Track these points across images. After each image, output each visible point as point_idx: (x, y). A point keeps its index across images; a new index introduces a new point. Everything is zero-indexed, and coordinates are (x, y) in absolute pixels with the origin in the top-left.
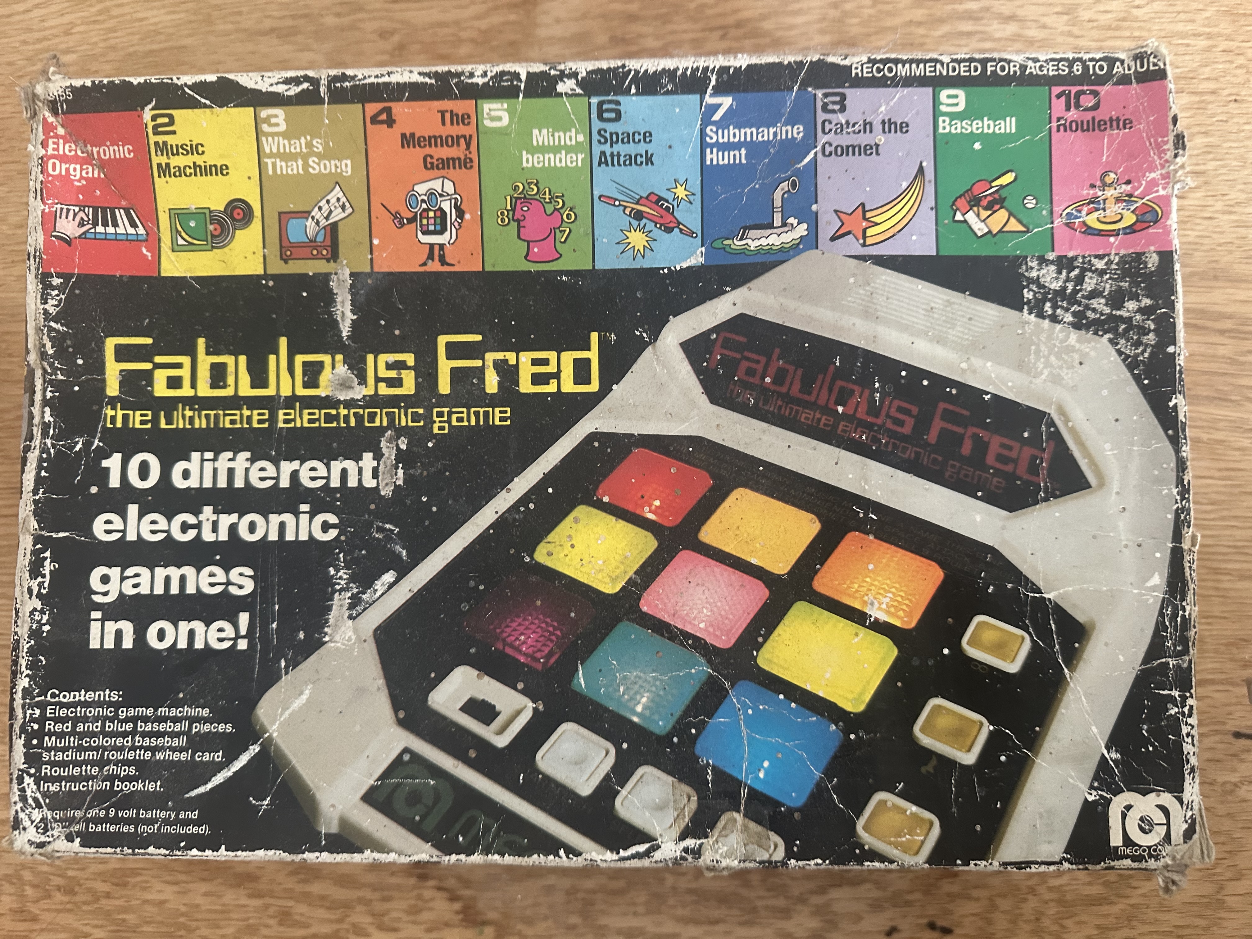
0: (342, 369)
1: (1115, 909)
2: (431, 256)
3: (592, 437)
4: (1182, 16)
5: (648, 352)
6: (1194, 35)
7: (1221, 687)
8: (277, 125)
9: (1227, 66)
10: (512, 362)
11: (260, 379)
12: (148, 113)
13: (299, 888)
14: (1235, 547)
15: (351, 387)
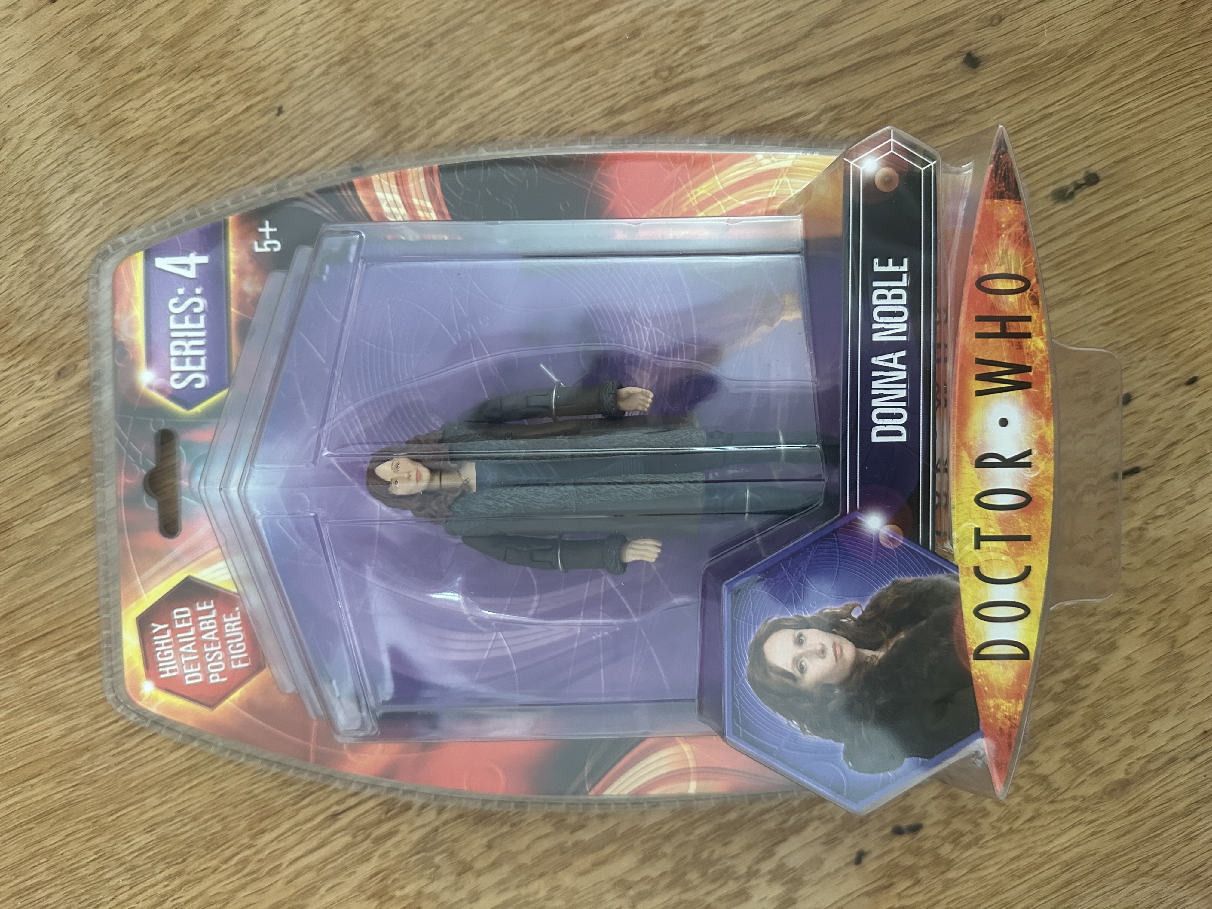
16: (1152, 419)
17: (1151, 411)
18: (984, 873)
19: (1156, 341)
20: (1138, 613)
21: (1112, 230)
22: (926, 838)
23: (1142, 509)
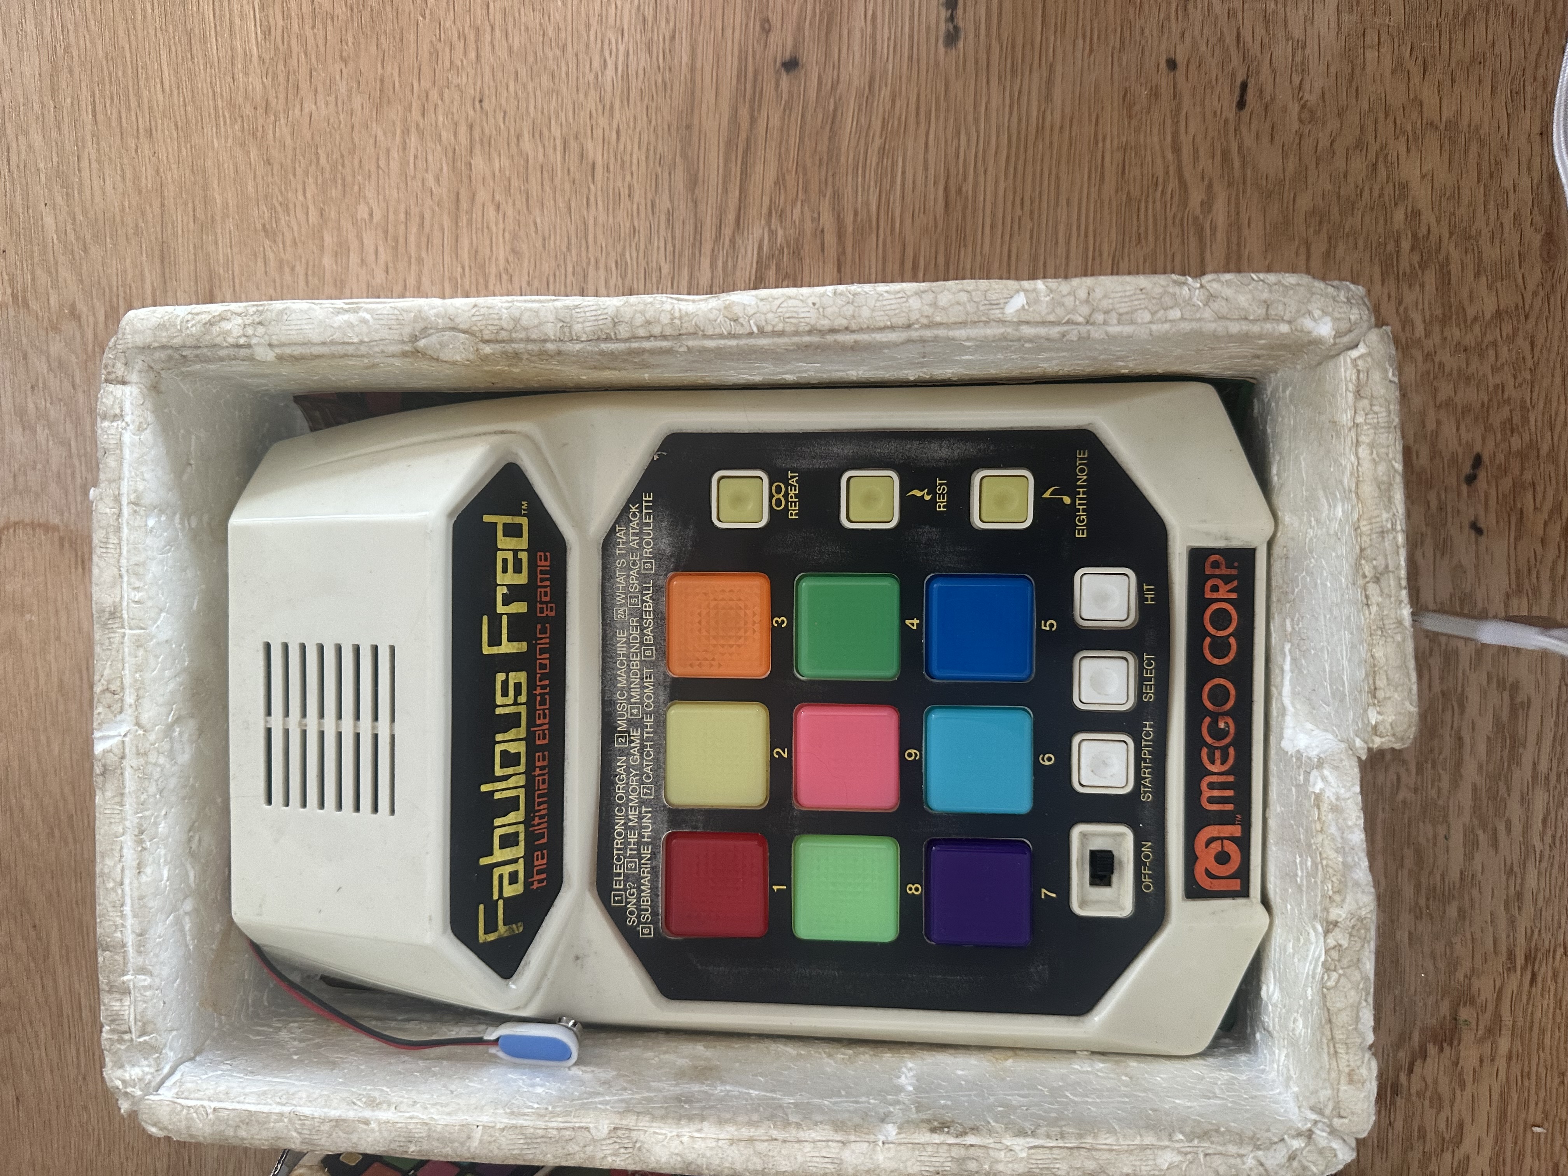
16: (1203, 48)
17: (1194, 45)
18: (1561, 417)
19: (1131, 10)
22: (1494, 456)
23: (1284, 96)
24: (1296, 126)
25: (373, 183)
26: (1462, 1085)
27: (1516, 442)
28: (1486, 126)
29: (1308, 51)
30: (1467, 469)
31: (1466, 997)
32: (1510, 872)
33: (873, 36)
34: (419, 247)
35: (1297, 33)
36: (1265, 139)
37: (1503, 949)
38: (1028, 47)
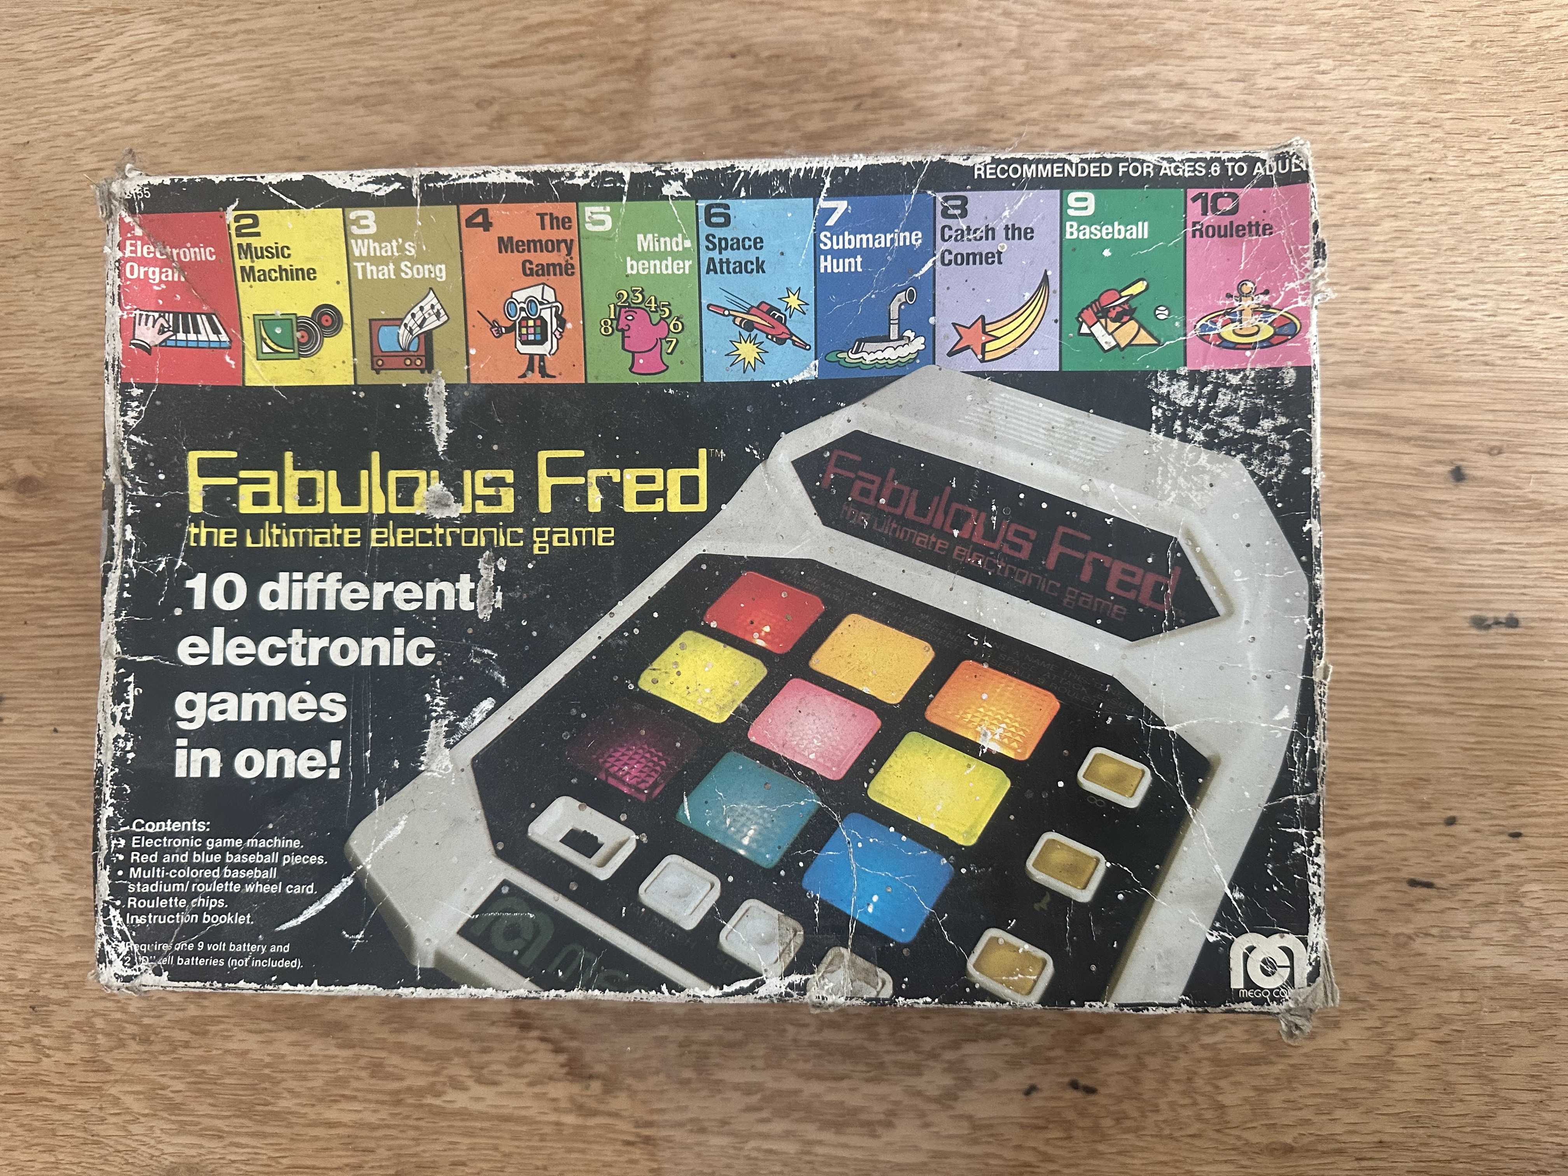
0: (437, 486)
1: (1275, 1069)
2: (531, 368)
3: (700, 559)
4: (1373, 83)
5: (759, 471)
6: (1386, 105)
7: (1397, 831)
8: (367, 227)
9: (1422, 140)
10: (616, 479)
11: (350, 495)
12: (230, 214)
13: (392, 1038)
14: (1414, 677)
15: (447, 505)
16: (1465, 849)
17: (1467, 842)
18: (1129, 1161)
19: (1502, 785)
20: (1372, 1007)
21: (1509, 673)
22: (1095, 1104)
23: (1420, 920)
24: (1393, 930)
25: (1355, 74)
26: (531, 1084)
27: (1107, 1122)
28: (1389, 1095)
29: (1460, 940)
30: (1083, 1082)
31: (610, 1086)
32: (724, 1123)
33: (1483, 551)
34: (1293, 120)
35: (1477, 932)
36: (1382, 905)
37: (656, 1117)
38: (1469, 693)
